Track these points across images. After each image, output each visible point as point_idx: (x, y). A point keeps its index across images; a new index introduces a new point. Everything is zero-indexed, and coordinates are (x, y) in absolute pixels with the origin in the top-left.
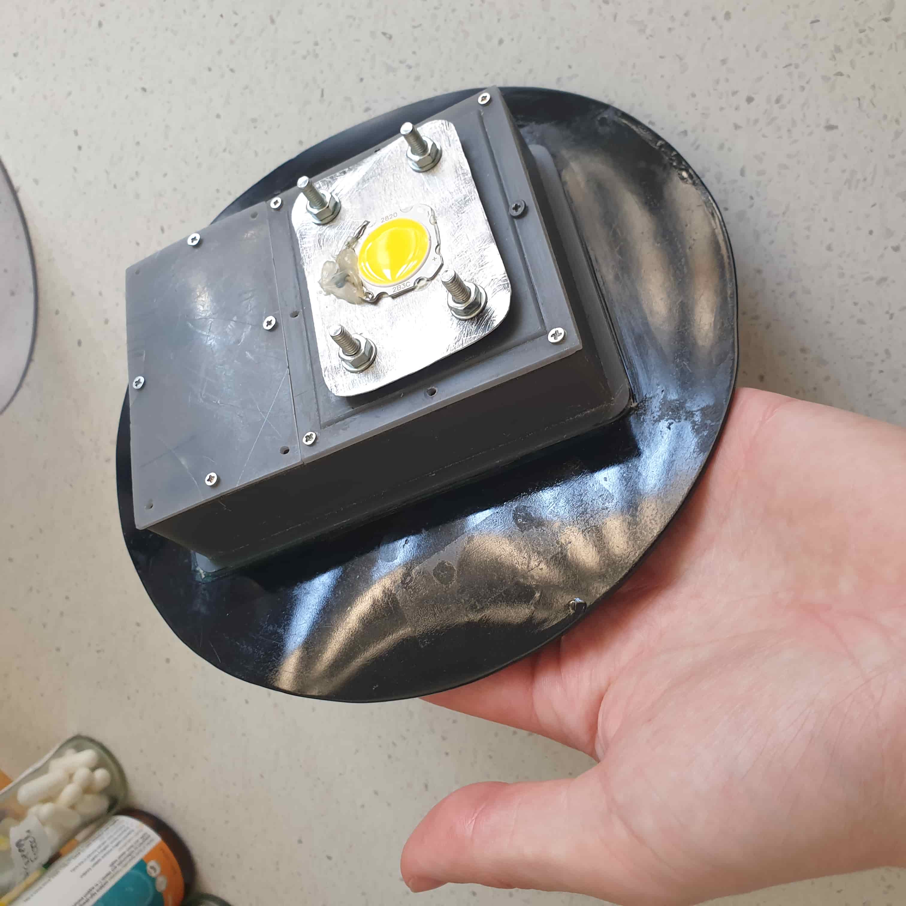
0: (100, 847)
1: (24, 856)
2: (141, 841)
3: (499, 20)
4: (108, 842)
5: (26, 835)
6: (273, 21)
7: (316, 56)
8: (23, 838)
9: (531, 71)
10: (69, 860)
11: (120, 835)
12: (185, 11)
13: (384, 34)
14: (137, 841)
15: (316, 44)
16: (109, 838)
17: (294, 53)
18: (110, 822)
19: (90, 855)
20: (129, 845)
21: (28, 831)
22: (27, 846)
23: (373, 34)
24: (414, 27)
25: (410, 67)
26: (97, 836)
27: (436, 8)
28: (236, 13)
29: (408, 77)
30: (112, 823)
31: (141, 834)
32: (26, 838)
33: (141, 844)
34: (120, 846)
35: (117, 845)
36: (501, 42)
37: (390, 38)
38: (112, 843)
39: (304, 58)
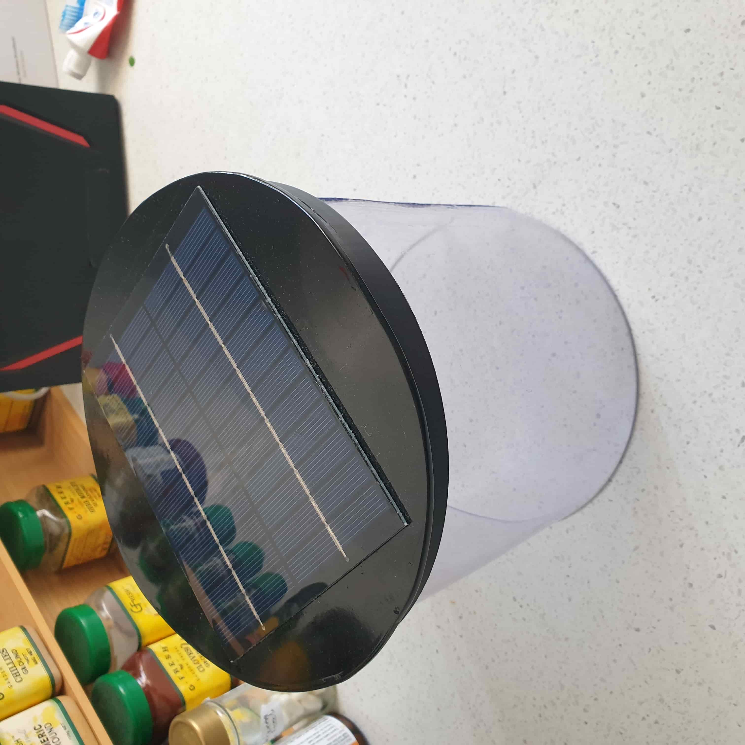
0: (315, 734)
1: (268, 727)
2: (343, 737)
3: (700, 204)
4: (320, 733)
5: (271, 712)
6: (535, 187)
7: (562, 213)
8: (269, 714)
9: (720, 241)
10: (294, 738)
11: (329, 730)
12: (474, 174)
13: (614, 204)
14: (340, 737)
15: (564, 205)
16: (322, 730)
17: (546, 209)
18: (322, 720)
19: (308, 739)
20: (335, 738)
21: (272, 710)
22: (270, 720)
23: (606, 203)
24: (637, 202)
25: (630, 228)
26: (313, 726)
27: (654, 192)
28: (509, 179)
29: (628, 234)
30: (323, 720)
31: (343, 733)
32: (270, 715)
33: (342, 740)
34: (329, 737)
35: (327, 736)
36: (700, 219)
37: (618, 207)
38: (323, 733)
39: (554, 213)
